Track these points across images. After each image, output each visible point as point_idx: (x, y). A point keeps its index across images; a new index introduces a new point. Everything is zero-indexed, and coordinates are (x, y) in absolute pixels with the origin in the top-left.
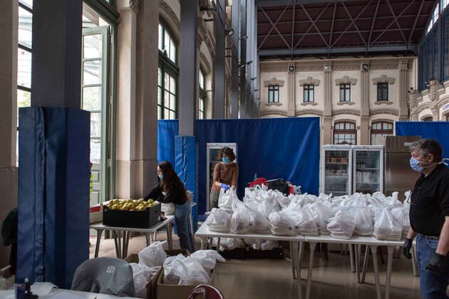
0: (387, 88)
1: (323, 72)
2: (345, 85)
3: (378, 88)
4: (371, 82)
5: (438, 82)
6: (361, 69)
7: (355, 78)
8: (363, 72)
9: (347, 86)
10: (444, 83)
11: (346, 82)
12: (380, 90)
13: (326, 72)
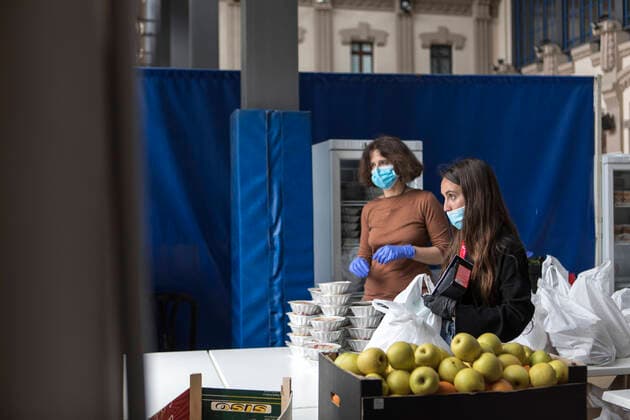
0: (449, 57)
1: (312, 10)
2: (361, 43)
3: (433, 56)
4: (418, 43)
5: (559, 50)
6: (397, 9)
7: (384, 29)
8: (400, 16)
9: (366, 48)
10: (574, 52)
11: (363, 37)
12: (435, 63)
13: (319, 10)
